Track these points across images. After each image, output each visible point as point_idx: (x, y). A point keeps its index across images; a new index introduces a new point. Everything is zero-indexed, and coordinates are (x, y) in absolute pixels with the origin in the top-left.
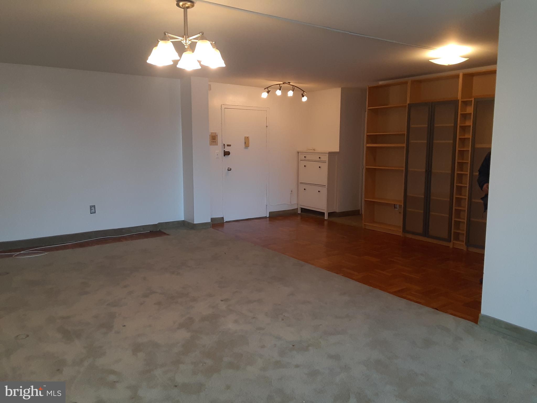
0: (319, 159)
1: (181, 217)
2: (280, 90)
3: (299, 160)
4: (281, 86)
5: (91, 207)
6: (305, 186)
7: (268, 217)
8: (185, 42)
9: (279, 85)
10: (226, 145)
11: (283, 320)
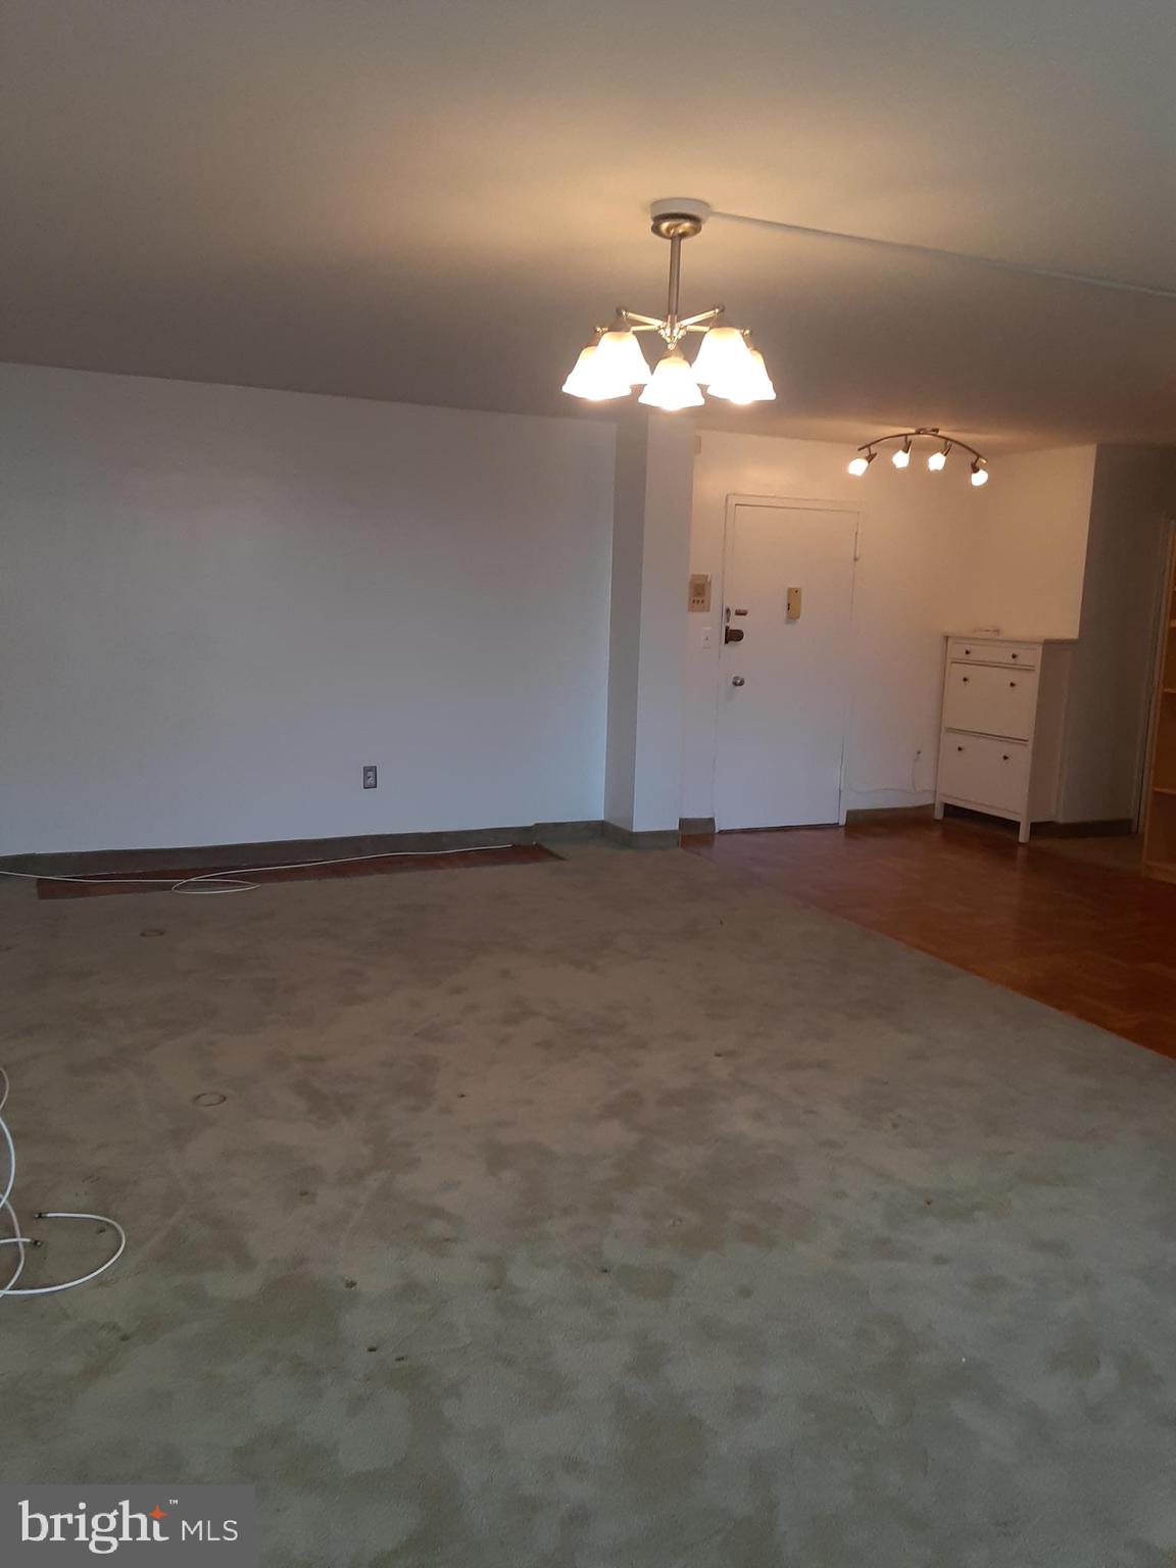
0: (1012, 661)
1: (597, 813)
2: (907, 452)
3: (949, 661)
4: (910, 442)
5: (367, 770)
6: (961, 741)
7: (842, 826)
8: (669, 334)
9: (903, 438)
10: (733, 613)
11: (895, 1126)
